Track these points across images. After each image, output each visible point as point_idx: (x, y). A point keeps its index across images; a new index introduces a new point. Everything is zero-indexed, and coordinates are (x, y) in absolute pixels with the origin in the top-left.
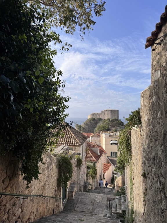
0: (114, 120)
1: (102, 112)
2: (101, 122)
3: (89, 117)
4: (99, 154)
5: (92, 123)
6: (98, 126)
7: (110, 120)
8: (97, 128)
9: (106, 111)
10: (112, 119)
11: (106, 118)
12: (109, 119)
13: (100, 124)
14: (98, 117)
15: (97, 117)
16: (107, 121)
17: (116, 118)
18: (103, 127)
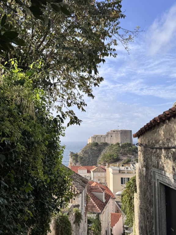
0: (125, 144)
1: (108, 133)
2: (107, 148)
3: (90, 141)
4: (104, 201)
5: (93, 149)
6: (102, 154)
7: (120, 145)
8: (101, 157)
9: (114, 131)
10: (123, 143)
11: (114, 142)
12: (118, 144)
13: (106, 152)
14: (103, 141)
15: (101, 142)
16: (116, 147)
17: (129, 143)
18: (111, 156)
